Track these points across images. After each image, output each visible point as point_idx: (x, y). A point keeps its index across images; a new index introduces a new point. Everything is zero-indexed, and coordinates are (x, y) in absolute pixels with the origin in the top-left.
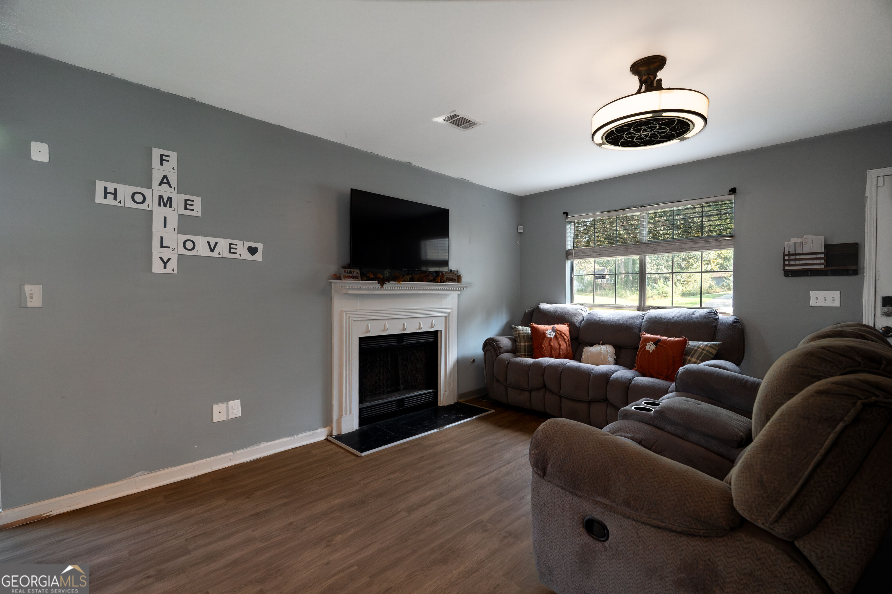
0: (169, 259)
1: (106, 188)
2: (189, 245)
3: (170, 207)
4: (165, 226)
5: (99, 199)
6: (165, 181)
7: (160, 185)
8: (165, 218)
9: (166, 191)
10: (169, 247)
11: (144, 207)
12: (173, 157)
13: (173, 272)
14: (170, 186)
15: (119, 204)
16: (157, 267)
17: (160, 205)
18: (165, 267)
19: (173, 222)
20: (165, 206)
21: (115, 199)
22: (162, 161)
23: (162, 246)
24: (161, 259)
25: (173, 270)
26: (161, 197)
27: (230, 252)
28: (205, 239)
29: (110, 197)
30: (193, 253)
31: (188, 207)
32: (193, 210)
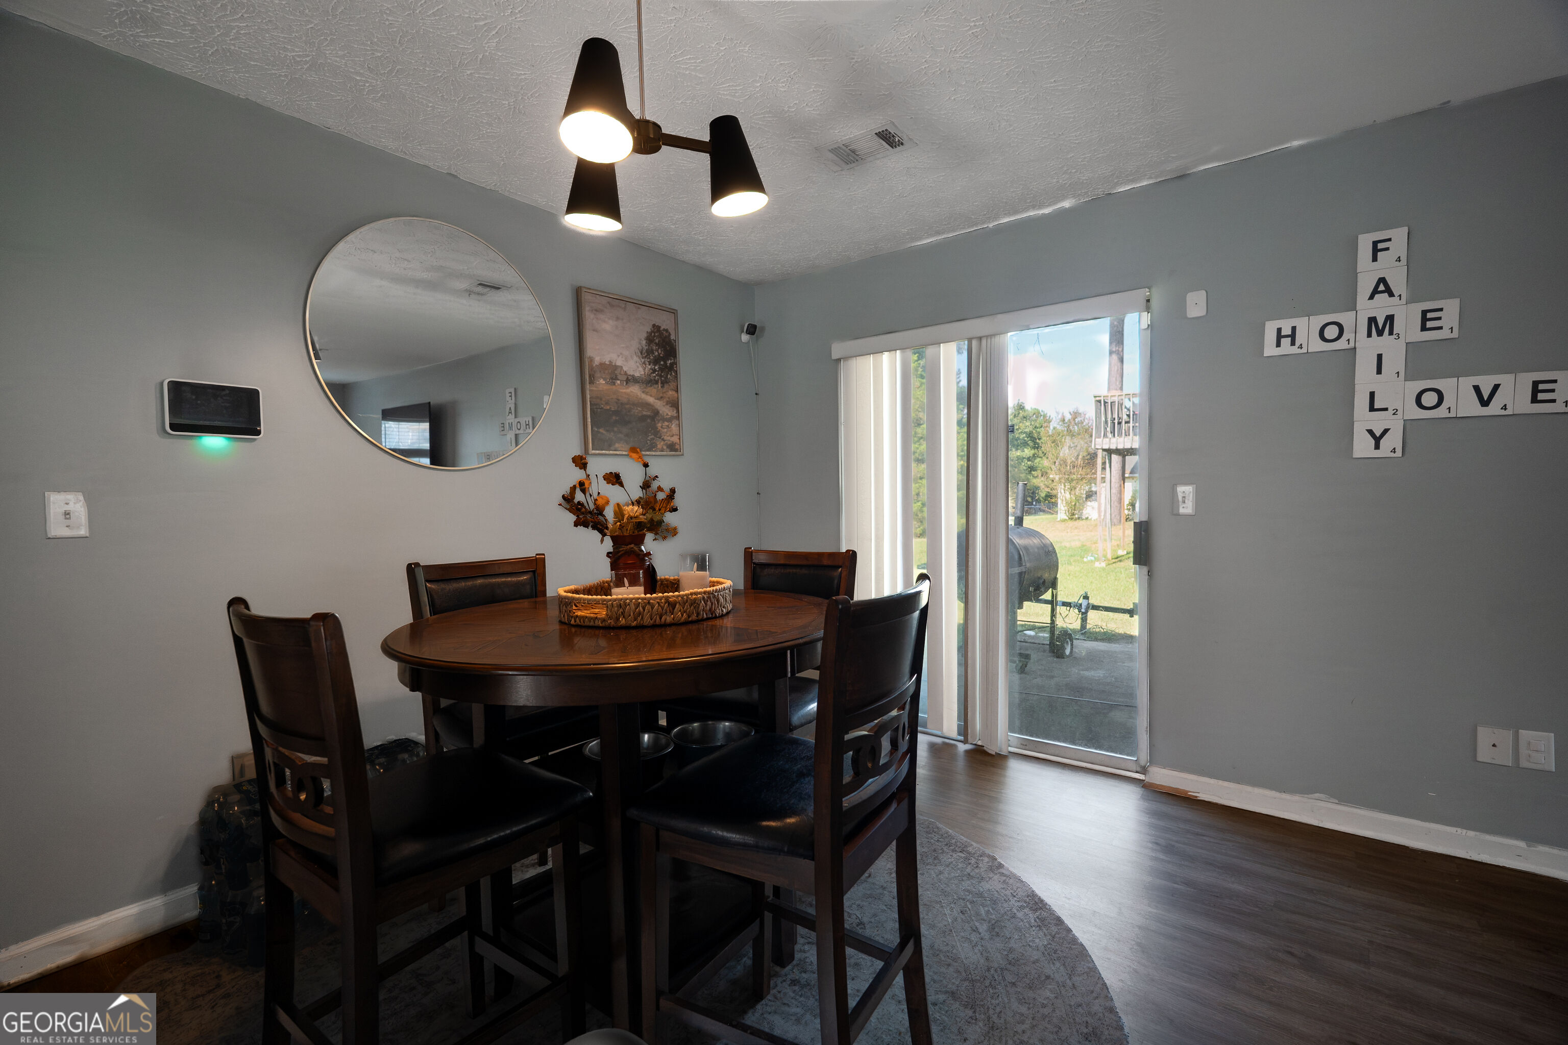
0: (1386, 431)
1: (1279, 330)
2: (1430, 399)
3: (1391, 333)
4: (1379, 371)
5: (1270, 350)
6: (1382, 288)
7: (1371, 297)
8: (1380, 357)
9: (1381, 307)
10: (1386, 409)
11: (1341, 344)
12: (1399, 237)
13: (1392, 455)
14: (1391, 294)
15: (1300, 351)
16: (1363, 446)
17: (1369, 335)
18: (1377, 447)
19: (1395, 361)
20: (1380, 333)
21: (1293, 343)
22: (1375, 251)
23: (1372, 408)
24: (1370, 432)
25: (1394, 451)
26: (1372, 320)
27: (1535, 400)
28: (1467, 383)
29: (1286, 342)
30: (1441, 412)
31: (1429, 324)
32: (1441, 328)
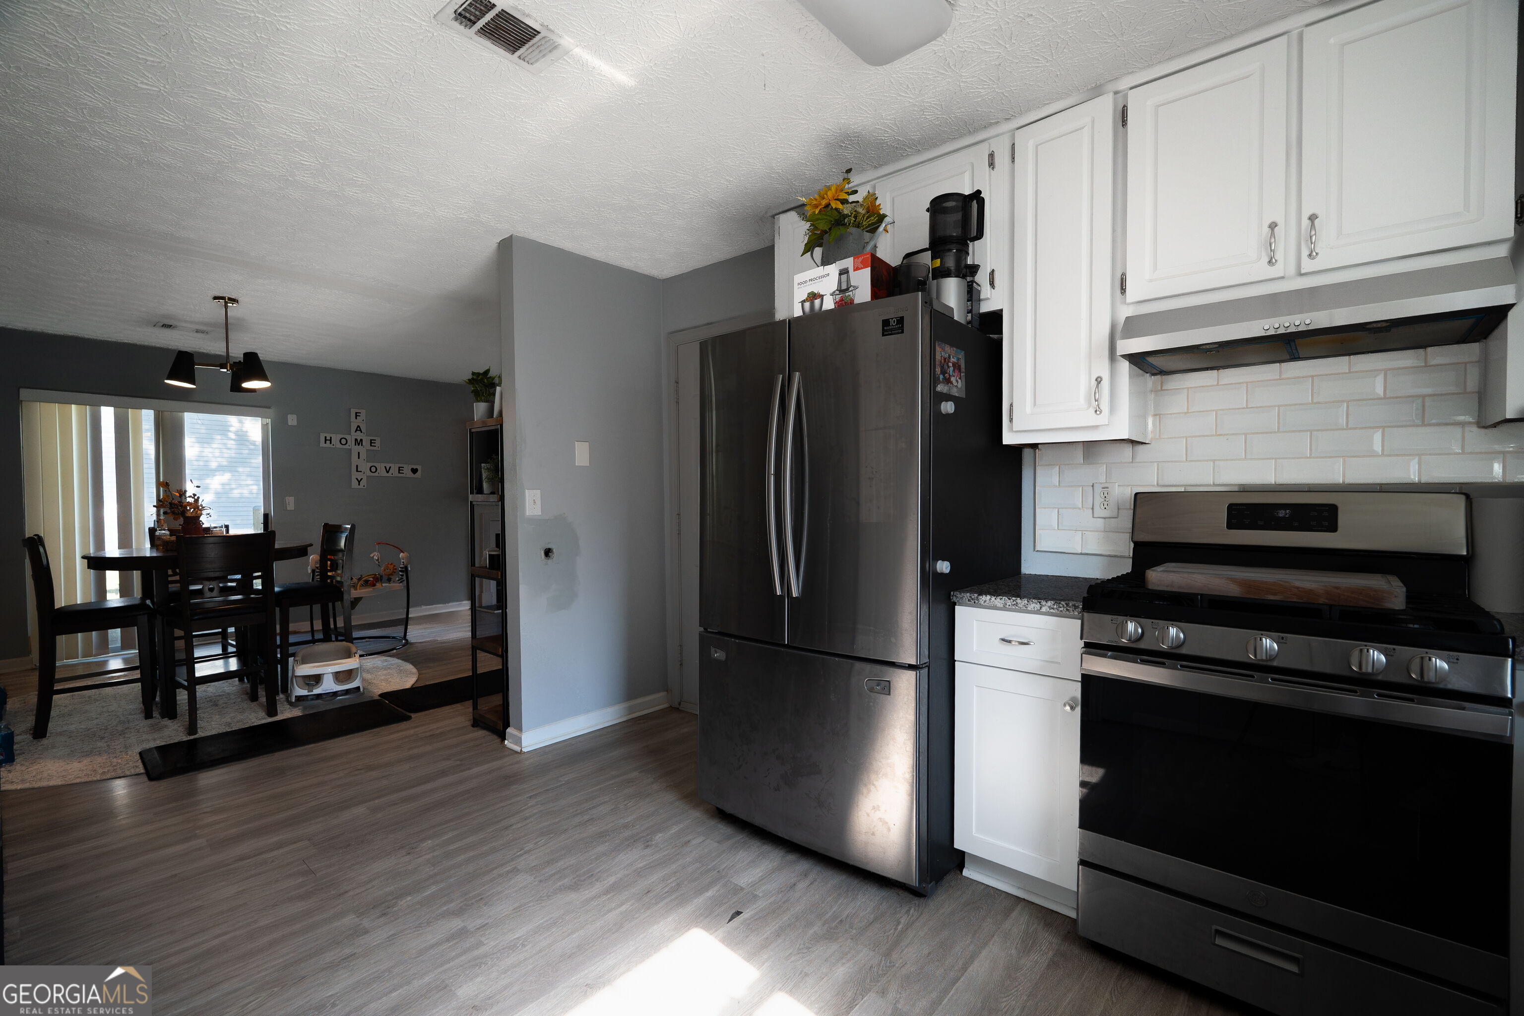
0: (361, 479)
1: (326, 437)
2: (373, 469)
3: (362, 445)
4: (359, 458)
5: (322, 444)
6: (358, 429)
7: (356, 432)
8: (359, 453)
9: (359, 435)
10: (361, 472)
11: (346, 447)
12: (363, 413)
13: (363, 487)
14: (361, 432)
15: (333, 447)
16: (355, 484)
17: (355, 445)
18: (359, 485)
19: (363, 455)
20: (359, 445)
21: (331, 443)
22: (356, 416)
23: (357, 471)
24: (357, 479)
25: (364, 486)
26: (356, 440)
27: (399, 473)
28: (383, 465)
29: (328, 442)
30: (376, 474)
31: (373, 444)
32: (375, 446)
